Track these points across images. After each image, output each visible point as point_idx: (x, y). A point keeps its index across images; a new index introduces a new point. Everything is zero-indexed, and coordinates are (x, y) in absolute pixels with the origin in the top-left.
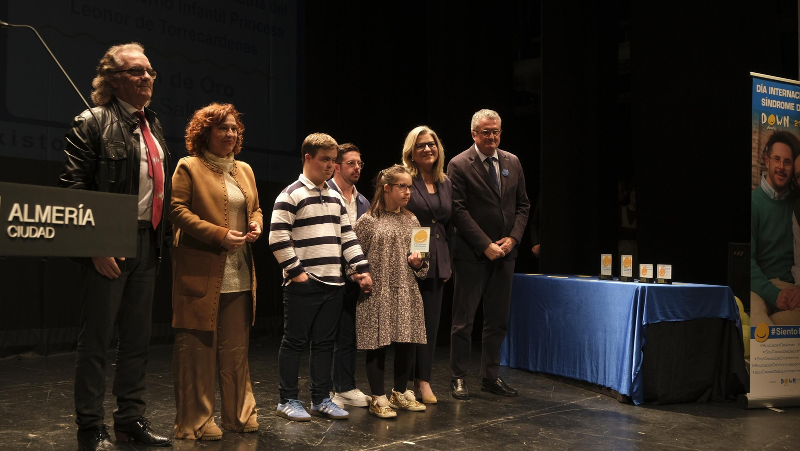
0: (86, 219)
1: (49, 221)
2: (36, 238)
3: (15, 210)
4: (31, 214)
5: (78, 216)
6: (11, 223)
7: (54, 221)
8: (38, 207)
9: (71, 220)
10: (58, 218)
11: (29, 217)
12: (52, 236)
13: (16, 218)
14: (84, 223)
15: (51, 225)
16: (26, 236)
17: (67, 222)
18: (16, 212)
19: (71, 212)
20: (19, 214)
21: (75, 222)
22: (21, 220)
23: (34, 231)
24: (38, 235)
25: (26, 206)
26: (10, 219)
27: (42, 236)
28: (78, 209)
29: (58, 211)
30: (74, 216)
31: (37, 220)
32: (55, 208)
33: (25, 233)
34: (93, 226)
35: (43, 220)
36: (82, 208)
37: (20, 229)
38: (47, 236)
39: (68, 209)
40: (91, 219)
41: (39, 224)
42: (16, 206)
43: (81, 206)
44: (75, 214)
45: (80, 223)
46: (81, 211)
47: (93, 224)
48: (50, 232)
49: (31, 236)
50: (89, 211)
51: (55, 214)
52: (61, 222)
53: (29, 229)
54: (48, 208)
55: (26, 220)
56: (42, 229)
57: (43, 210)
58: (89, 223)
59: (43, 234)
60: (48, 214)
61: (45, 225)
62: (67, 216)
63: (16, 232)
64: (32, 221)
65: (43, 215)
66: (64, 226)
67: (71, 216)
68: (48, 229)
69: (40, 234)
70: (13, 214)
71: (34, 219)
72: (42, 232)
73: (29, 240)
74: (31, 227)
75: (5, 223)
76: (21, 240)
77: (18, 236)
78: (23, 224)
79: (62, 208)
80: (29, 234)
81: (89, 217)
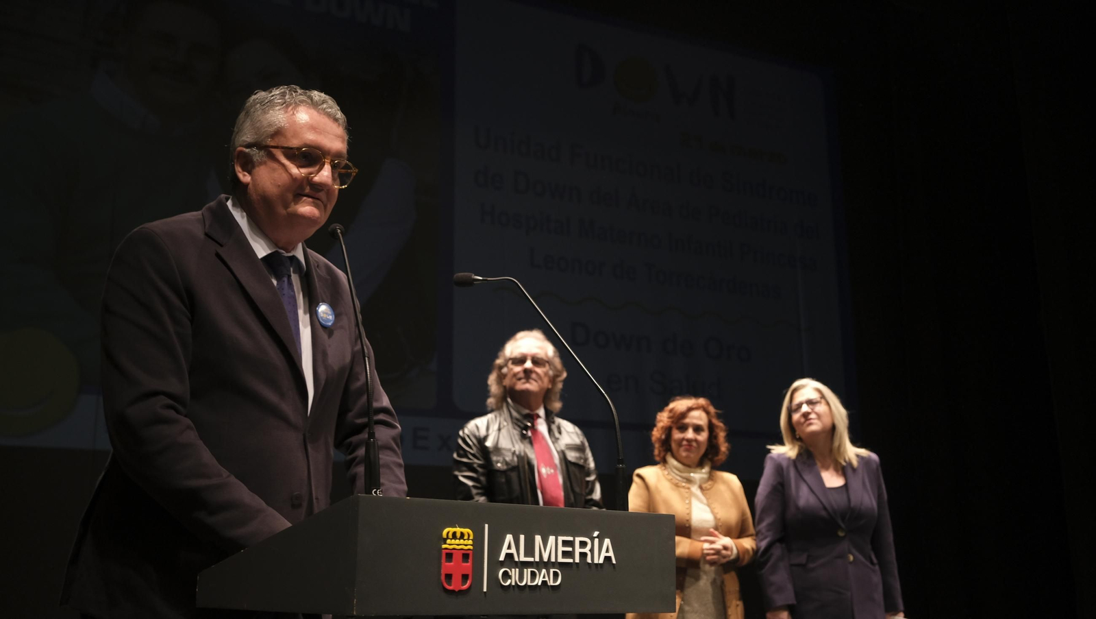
0: (603, 554)
1: (553, 560)
2: (537, 585)
3: (508, 544)
4: (530, 551)
5: (592, 551)
6: (502, 564)
7: (560, 560)
8: (538, 539)
9: (583, 555)
10: (565, 554)
11: (526, 555)
12: (558, 582)
13: (509, 556)
14: (601, 561)
15: (554, 565)
16: (523, 584)
17: (577, 560)
18: (509, 547)
19: (583, 544)
20: (513, 550)
21: (589, 560)
22: (516, 559)
23: (533, 575)
24: (538, 581)
25: (522, 537)
26: (502, 558)
27: (544, 583)
28: (592, 539)
29: (565, 543)
30: (587, 550)
31: (537, 559)
32: (561, 539)
33: (521, 578)
34: (614, 564)
35: (546, 559)
36: (597, 537)
37: (514, 573)
38: (551, 583)
39: (578, 540)
40: (611, 554)
41: (542, 565)
42: (509, 538)
43: (596, 534)
44: (589, 547)
45: (596, 561)
46: (596, 541)
47: (614, 562)
48: (556, 574)
49: (529, 584)
50: (607, 542)
51: (561, 549)
52: (571, 561)
53: (527, 572)
54: (552, 539)
55: (523, 559)
56: (544, 571)
57: (545, 542)
58: (608, 559)
59: (547, 579)
60: (551, 548)
61: (547, 565)
62: (578, 550)
63: (510, 577)
64: (531, 559)
65: (545, 551)
66: (574, 566)
67: (583, 550)
68: (552, 571)
69: (541, 579)
70: (504, 551)
71: (534, 556)
72: (544, 577)
73: (527, 589)
74: (529, 570)
75: (495, 564)
76: (516, 589)
77: (513, 584)
78: (519, 565)
79: (571, 539)
80: (527, 580)
81: (607, 551)
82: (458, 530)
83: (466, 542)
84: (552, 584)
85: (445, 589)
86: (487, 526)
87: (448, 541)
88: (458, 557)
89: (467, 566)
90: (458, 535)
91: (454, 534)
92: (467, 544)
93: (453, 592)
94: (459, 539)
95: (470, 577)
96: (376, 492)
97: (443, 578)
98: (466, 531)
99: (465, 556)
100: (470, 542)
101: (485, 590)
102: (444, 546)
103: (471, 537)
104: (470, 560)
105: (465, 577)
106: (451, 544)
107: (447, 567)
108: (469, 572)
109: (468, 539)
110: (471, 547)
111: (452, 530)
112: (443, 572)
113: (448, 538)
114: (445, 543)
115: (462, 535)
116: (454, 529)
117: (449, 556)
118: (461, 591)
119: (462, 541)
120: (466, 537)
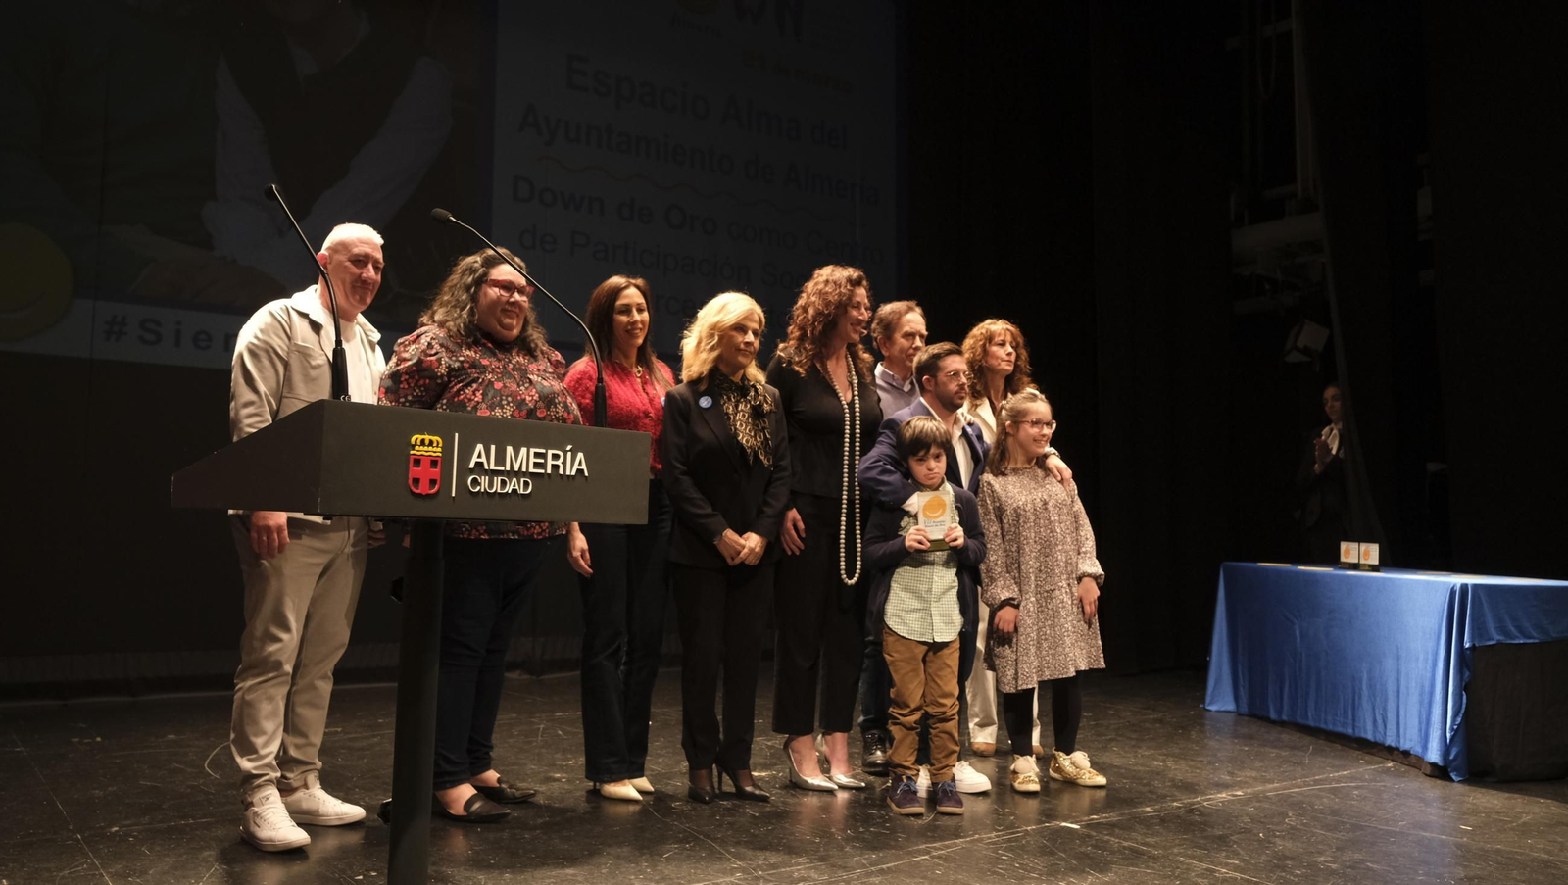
0: (576, 467)
1: (524, 469)
2: (507, 492)
3: (478, 453)
4: (500, 460)
5: (564, 463)
6: (472, 471)
7: (532, 470)
8: (509, 449)
9: (555, 467)
10: (536, 465)
11: (496, 465)
12: (529, 491)
13: (479, 464)
14: (573, 473)
15: (525, 474)
16: (493, 491)
17: (549, 471)
18: (479, 456)
19: (555, 457)
20: (483, 459)
21: (561, 472)
22: (486, 467)
23: (503, 483)
24: (509, 489)
25: (493, 447)
26: (472, 466)
27: (514, 491)
28: (565, 452)
29: (537, 455)
30: (559, 462)
31: (508, 469)
32: (532, 451)
33: (491, 485)
34: (586, 476)
35: (516, 469)
36: (570, 450)
37: (484, 481)
39: (550, 452)
40: (584, 467)
41: (511, 474)
42: (480, 447)
43: (569, 447)
44: (562, 459)
45: (568, 473)
46: (569, 454)
47: (586, 474)
48: (526, 484)
49: (499, 491)
50: (580, 455)
51: (532, 460)
52: (542, 471)
53: (497, 481)
54: (524, 450)
55: (493, 467)
56: (514, 480)
57: (517, 454)
58: (580, 471)
59: (517, 487)
60: (523, 458)
61: (519, 474)
62: (550, 462)
63: (480, 484)
64: (502, 469)
65: (516, 461)
66: (546, 477)
67: (555, 462)
68: (522, 480)
69: (512, 487)
70: (475, 459)
71: (504, 466)
72: (514, 485)
73: (497, 496)
74: (499, 478)
75: (464, 471)
76: (485, 495)
77: (483, 490)
78: (489, 473)
79: (543, 451)
80: (497, 487)
81: (580, 464)
82: (427, 438)
83: (435, 449)
84: (522, 492)
85: (413, 493)
86: (457, 435)
87: (417, 448)
88: (425, 463)
89: (436, 472)
90: (427, 442)
91: (423, 441)
92: (436, 451)
93: (420, 495)
94: (428, 446)
95: (438, 482)
96: (344, 398)
97: (410, 481)
98: (435, 438)
99: (434, 462)
100: (439, 449)
101: (453, 495)
102: (412, 452)
103: (440, 445)
104: (439, 466)
105: (433, 482)
106: (419, 450)
107: (414, 471)
108: (438, 478)
109: (437, 446)
110: (440, 454)
111: (421, 437)
112: (410, 476)
113: (416, 444)
114: (413, 449)
115: (431, 443)
116: (423, 437)
117: (417, 461)
118: (428, 495)
119: (430, 448)
120: (435, 445)
